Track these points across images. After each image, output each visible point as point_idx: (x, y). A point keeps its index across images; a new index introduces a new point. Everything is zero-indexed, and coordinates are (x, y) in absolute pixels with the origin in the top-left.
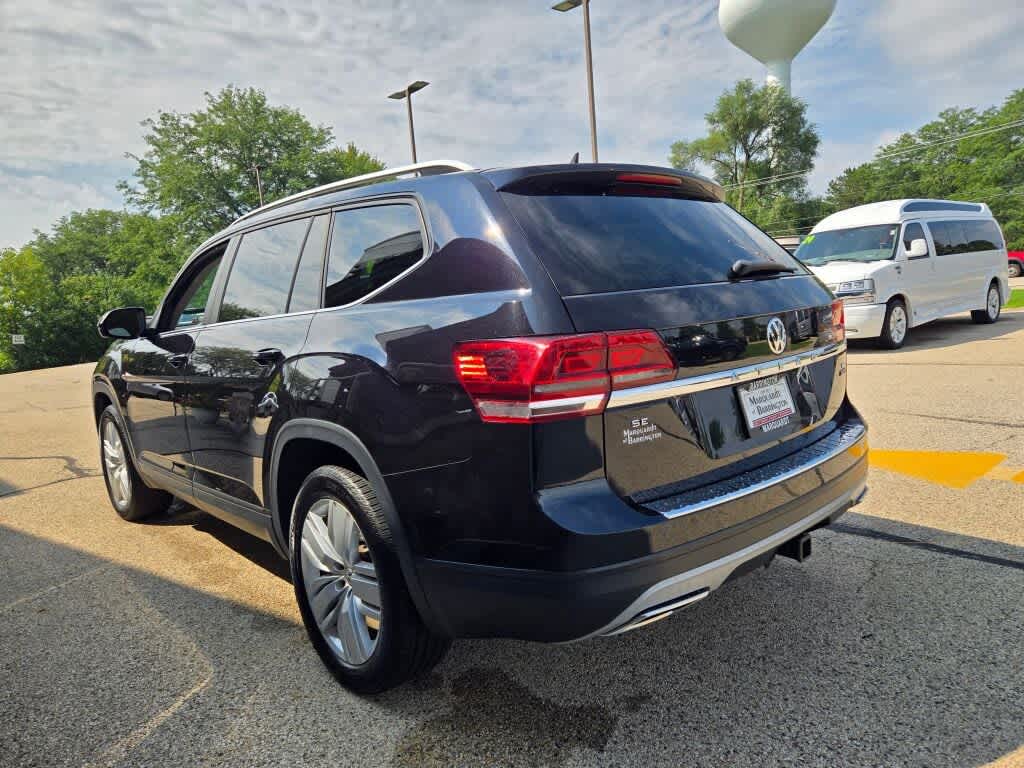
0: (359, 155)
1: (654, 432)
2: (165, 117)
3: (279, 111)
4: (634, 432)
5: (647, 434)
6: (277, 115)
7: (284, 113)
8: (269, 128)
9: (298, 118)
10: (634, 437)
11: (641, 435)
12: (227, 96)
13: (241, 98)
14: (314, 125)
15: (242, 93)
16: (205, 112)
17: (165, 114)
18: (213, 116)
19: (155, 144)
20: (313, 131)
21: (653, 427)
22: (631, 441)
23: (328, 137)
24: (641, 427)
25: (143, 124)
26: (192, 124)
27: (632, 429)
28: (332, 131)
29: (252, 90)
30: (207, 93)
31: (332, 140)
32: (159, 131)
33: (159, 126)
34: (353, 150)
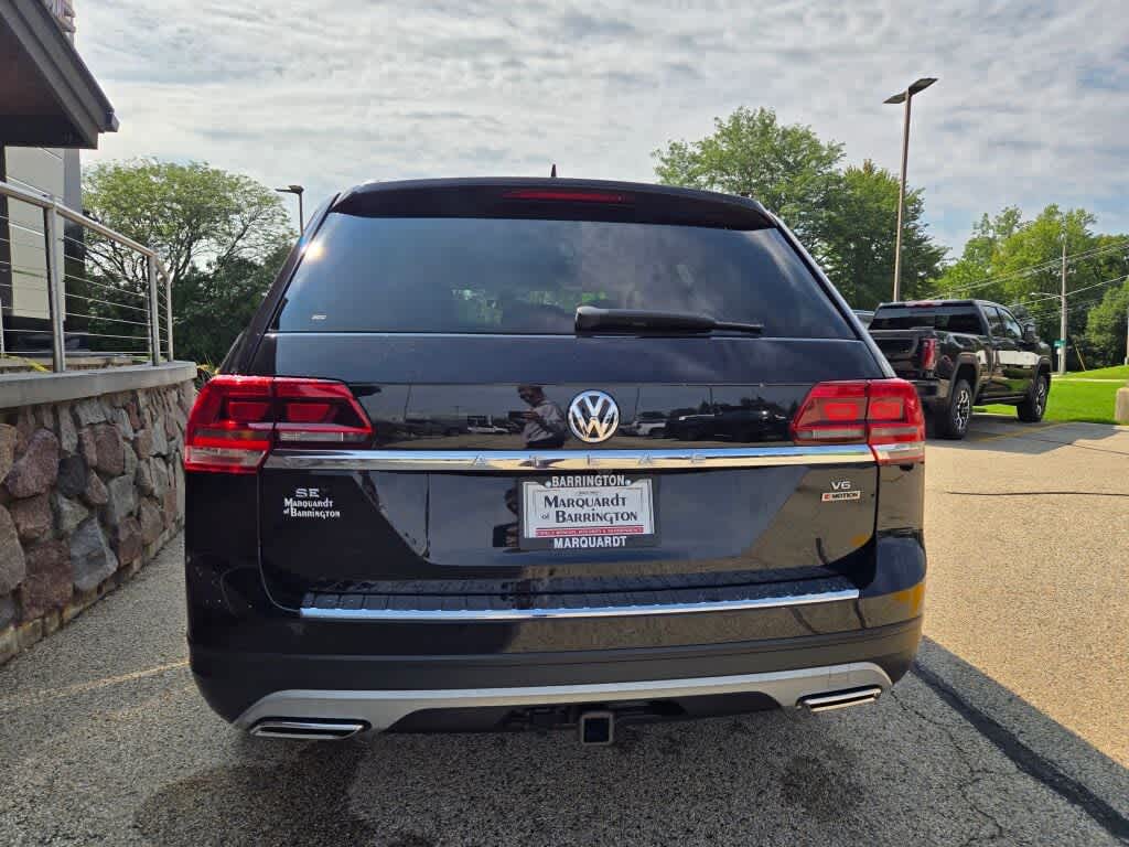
0: (875, 173)
1: (329, 509)
2: (674, 147)
3: (789, 129)
4: (300, 504)
5: (319, 509)
6: (785, 134)
7: (794, 131)
8: (773, 149)
9: (806, 136)
10: (300, 509)
11: (308, 509)
12: (736, 119)
13: (750, 119)
14: (824, 143)
15: (751, 115)
16: (712, 138)
17: (674, 144)
18: (719, 142)
19: (663, 175)
20: (822, 148)
21: (328, 503)
22: (294, 513)
23: (839, 155)
24: (308, 499)
25: (653, 154)
26: (698, 152)
27: (296, 499)
28: (843, 148)
29: (762, 111)
30: (716, 119)
31: (842, 158)
32: (666, 161)
33: (667, 157)
34: (869, 168)
